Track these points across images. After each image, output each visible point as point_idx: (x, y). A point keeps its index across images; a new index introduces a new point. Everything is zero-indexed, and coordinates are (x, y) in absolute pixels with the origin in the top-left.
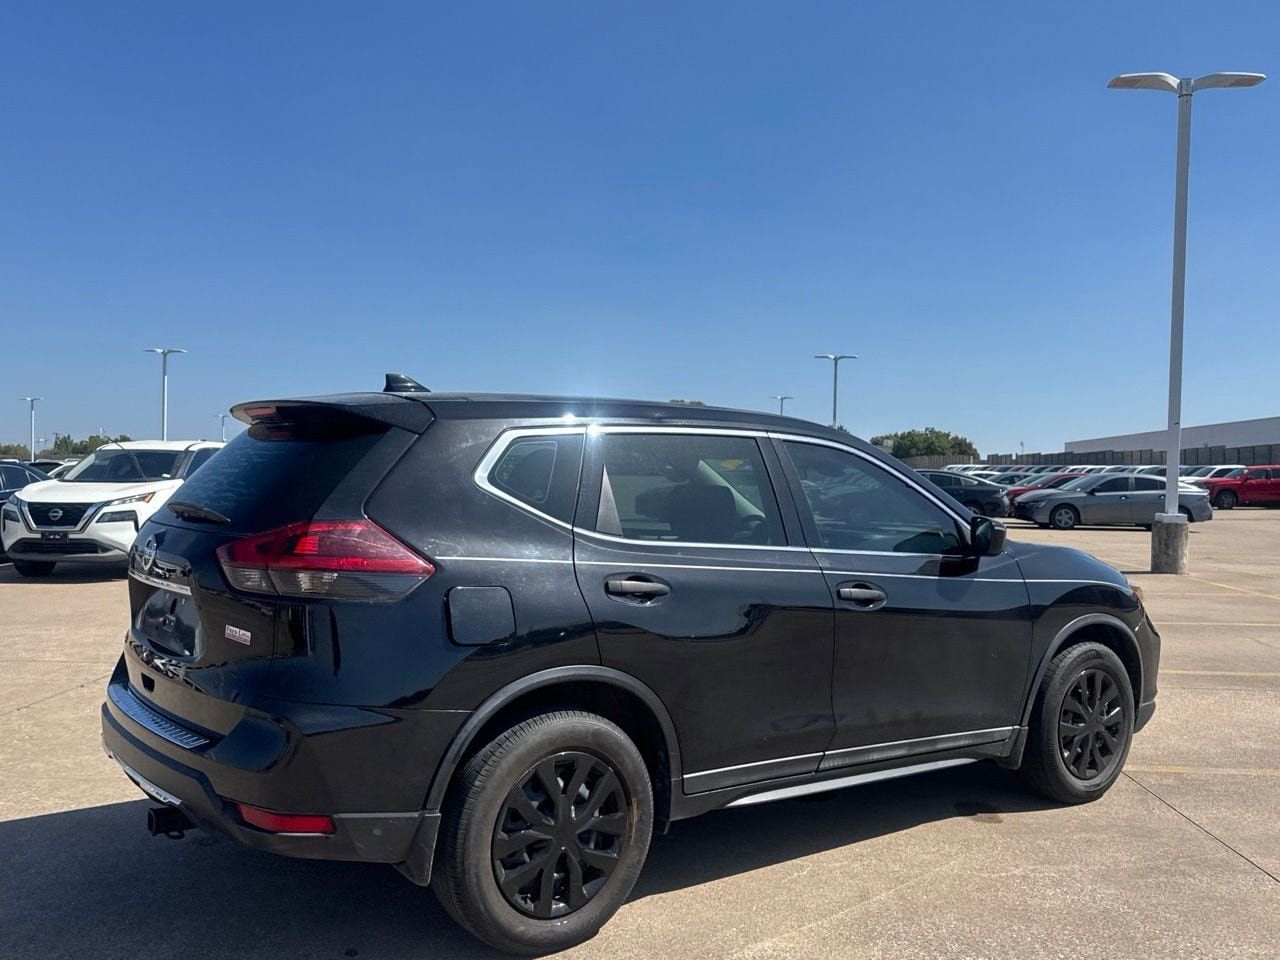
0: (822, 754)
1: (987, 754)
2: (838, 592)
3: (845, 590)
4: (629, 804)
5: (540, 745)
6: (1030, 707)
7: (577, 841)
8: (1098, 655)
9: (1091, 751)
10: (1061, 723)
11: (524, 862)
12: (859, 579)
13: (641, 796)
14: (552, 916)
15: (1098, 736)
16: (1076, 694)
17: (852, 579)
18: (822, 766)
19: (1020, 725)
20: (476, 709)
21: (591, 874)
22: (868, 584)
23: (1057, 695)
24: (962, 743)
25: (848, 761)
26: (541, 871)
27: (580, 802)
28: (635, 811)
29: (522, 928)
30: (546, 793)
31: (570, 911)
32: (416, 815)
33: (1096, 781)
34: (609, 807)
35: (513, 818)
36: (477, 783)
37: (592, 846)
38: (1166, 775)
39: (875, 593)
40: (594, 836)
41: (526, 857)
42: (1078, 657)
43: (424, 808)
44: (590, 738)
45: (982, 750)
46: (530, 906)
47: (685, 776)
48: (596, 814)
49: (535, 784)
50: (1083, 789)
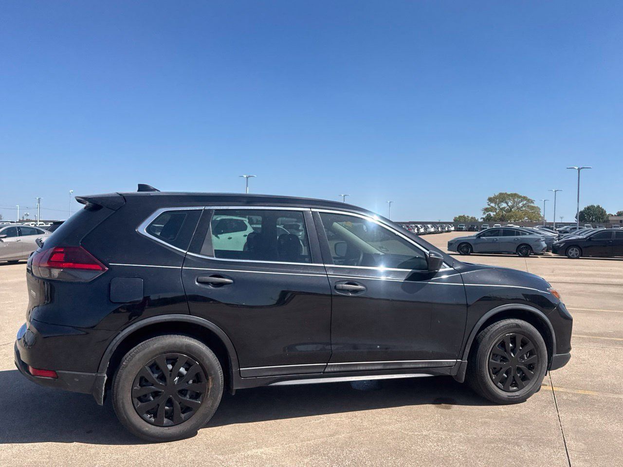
0: (326, 364)
1: (440, 373)
2: (335, 287)
3: (340, 286)
4: (208, 379)
5: (156, 349)
6: (468, 350)
7: (177, 394)
8: (518, 326)
9: (513, 377)
10: (491, 360)
11: (150, 400)
12: (350, 280)
13: (213, 376)
14: (164, 425)
15: (519, 369)
16: (503, 345)
17: (346, 280)
18: (326, 370)
19: (461, 360)
20: (122, 331)
21: (186, 409)
22: (356, 283)
23: (489, 346)
24: (420, 366)
25: (343, 369)
26: (158, 405)
27: (180, 375)
28: (211, 383)
29: (147, 429)
30: (161, 371)
31: (173, 424)
32: (94, 374)
33: (517, 393)
34: (197, 379)
35: (143, 381)
36: (124, 363)
37: (188, 396)
38: (574, 395)
39: (360, 287)
40: (189, 392)
41: (152, 398)
42: (503, 326)
43: (97, 372)
44: (184, 348)
45: (435, 370)
46: (153, 420)
47: (241, 369)
48: (191, 382)
49: (155, 367)
50: (507, 397)
